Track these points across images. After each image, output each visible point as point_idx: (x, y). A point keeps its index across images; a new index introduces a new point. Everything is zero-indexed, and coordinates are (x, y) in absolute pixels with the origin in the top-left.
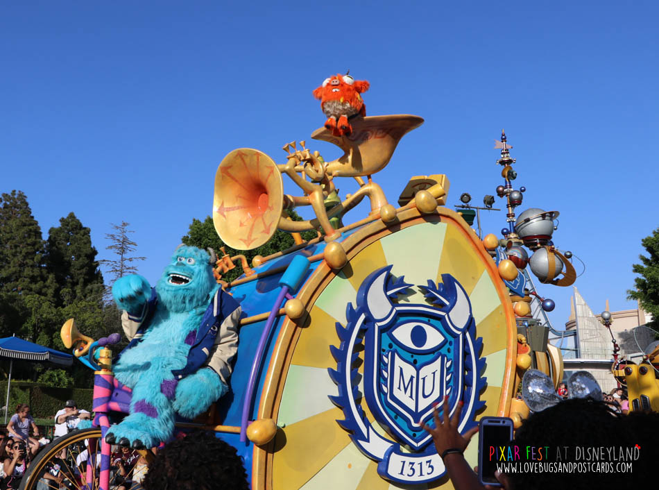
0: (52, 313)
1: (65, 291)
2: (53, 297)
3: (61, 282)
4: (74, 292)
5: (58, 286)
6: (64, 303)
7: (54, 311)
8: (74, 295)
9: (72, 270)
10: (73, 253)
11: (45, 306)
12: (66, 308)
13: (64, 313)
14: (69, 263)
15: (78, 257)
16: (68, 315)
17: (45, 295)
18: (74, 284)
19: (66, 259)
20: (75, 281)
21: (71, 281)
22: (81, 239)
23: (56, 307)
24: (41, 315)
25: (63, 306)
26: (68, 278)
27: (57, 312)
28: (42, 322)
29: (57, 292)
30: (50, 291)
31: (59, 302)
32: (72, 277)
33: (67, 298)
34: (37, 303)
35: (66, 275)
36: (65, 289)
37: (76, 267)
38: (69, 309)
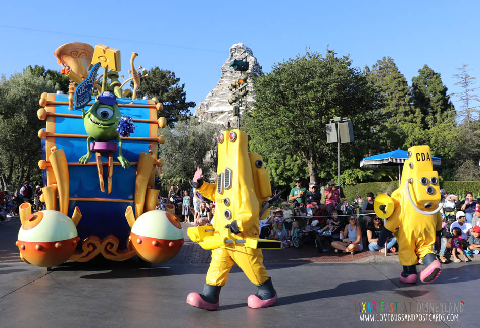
0: (422, 134)
1: (428, 118)
2: (421, 123)
3: (425, 113)
4: (435, 118)
5: (423, 116)
6: (429, 126)
7: (423, 132)
8: (435, 121)
9: (432, 104)
10: (431, 91)
11: (417, 130)
12: (431, 130)
13: (430, 133)
14: (429, 99)
15: (435, 94)
16: (433, 134)
17: (416, 123)
18: (434, 113)
19: (426, 96)
20: (435, 111)
21: (432, 111)
22: (435, 82)
23: (424, 130)
24: (415, 136)
25: (429, 129)
26: (430, 110)
27: (425, 133)
28: (416, 141)
29: (423, 121)
30: (419, 120)
31: (426, 127)
32: (432, 109)
33: (431, 123)
34: (411, 128)
35: (428, 108)
36: (428, 117)
37: (434, 101)
38: (433, 130)
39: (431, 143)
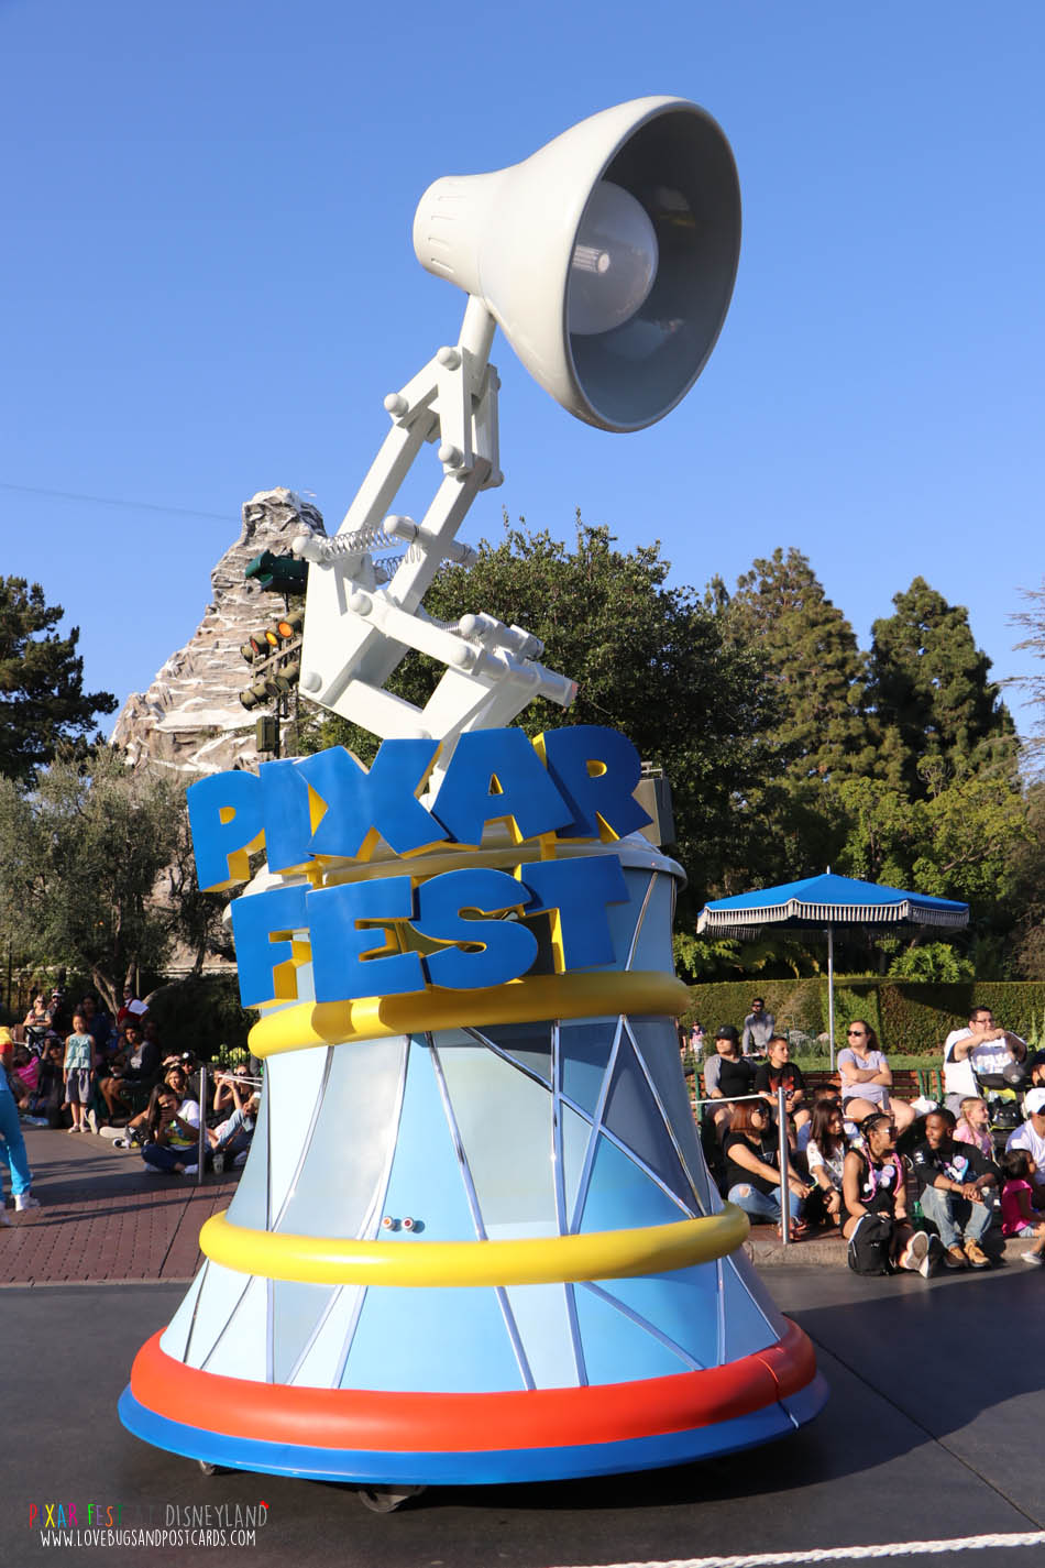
0: (904, 817)
1: (927, 762)
2: (902, 779)
3: (916, 743)
4: (949, 761)
5: (909, 752)
6: (930, 790)
7: (908, 809)
8: (949, 771)
9: (938, 712)
10: (935, 670)
11: (888, 801)
12: (935, 802)
13: (929, 812)
14: (928, 697)
15: (948, 679)
16: (941, 816)
17: (883, 776)
18: (946, 743)
19: (917, 687)
20: (946, 735)
21: (937, 737)
22: (948, 637)
23: (911, 801)
24: (882, 824)
25: (928, 798)
26: (930, 733)
27: (915, 813)
28: (884, 838)
29: (909, 768)
30: (894, 767)
31: (917, 791)
32: (939, 729)
33: (934, 778)
34: (867, 797)
35: (925, 726)
36: (926, 758)
37: (946, 703)
38: (942, 804)
39: (937, 846)
